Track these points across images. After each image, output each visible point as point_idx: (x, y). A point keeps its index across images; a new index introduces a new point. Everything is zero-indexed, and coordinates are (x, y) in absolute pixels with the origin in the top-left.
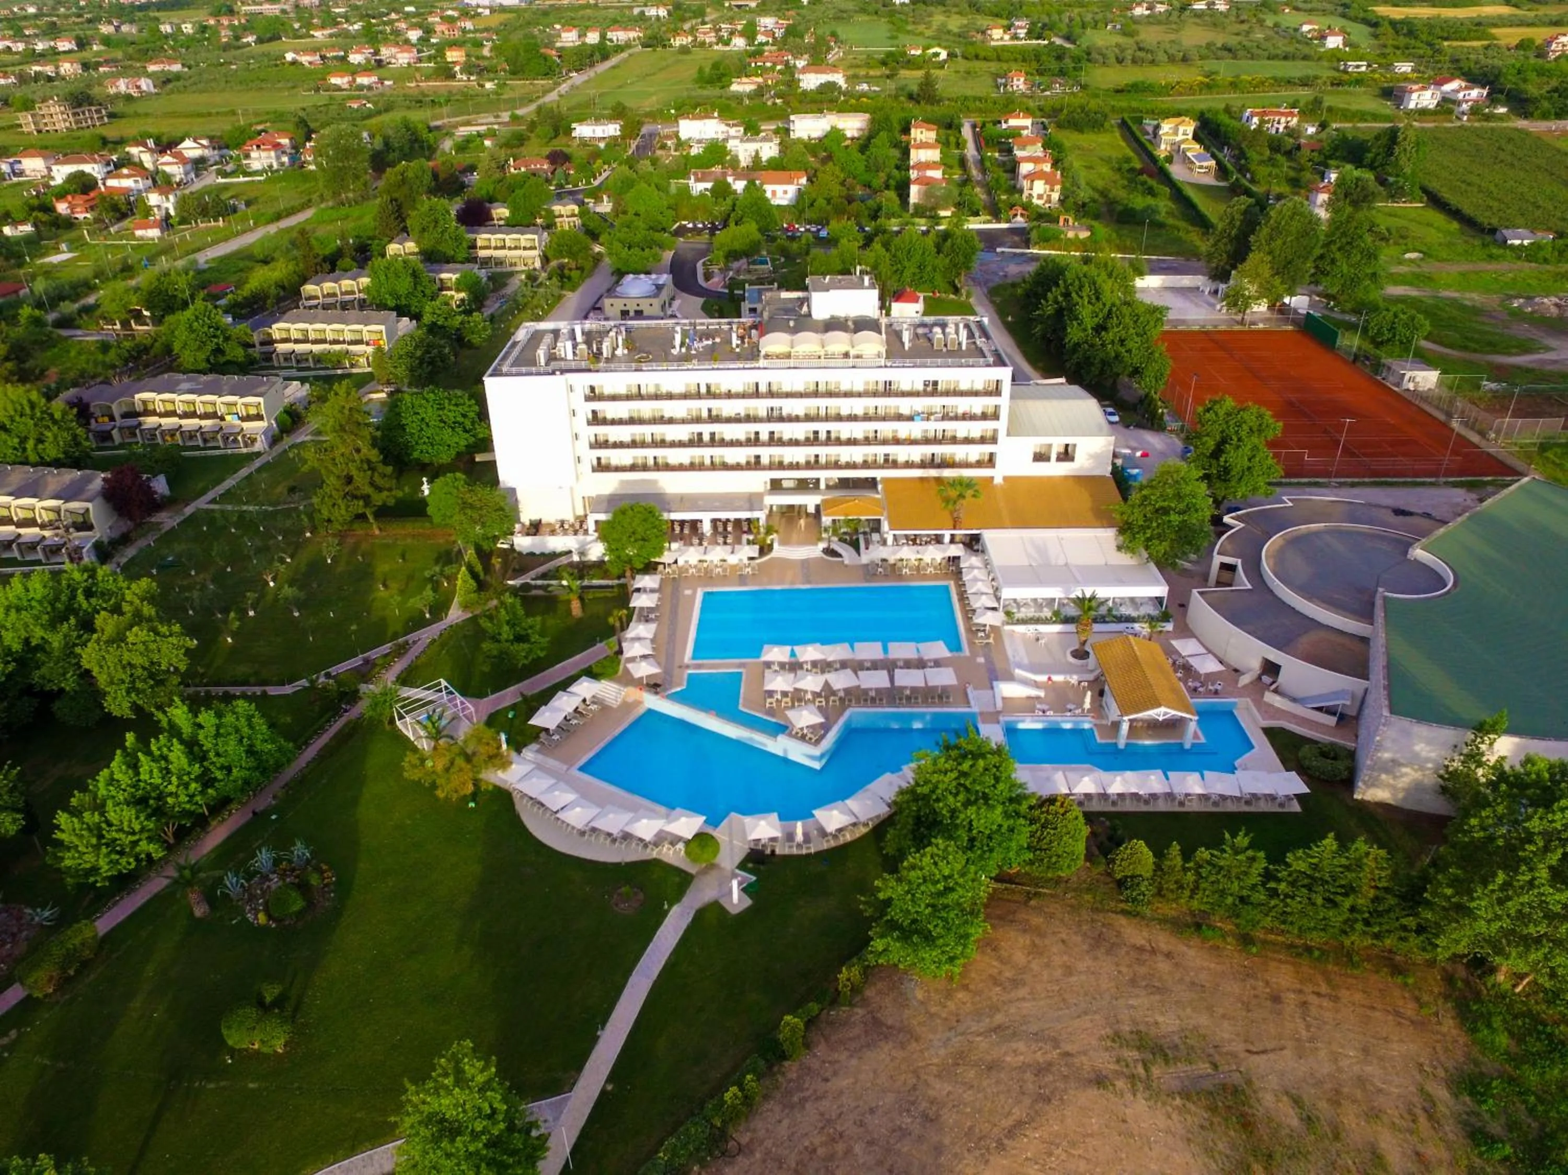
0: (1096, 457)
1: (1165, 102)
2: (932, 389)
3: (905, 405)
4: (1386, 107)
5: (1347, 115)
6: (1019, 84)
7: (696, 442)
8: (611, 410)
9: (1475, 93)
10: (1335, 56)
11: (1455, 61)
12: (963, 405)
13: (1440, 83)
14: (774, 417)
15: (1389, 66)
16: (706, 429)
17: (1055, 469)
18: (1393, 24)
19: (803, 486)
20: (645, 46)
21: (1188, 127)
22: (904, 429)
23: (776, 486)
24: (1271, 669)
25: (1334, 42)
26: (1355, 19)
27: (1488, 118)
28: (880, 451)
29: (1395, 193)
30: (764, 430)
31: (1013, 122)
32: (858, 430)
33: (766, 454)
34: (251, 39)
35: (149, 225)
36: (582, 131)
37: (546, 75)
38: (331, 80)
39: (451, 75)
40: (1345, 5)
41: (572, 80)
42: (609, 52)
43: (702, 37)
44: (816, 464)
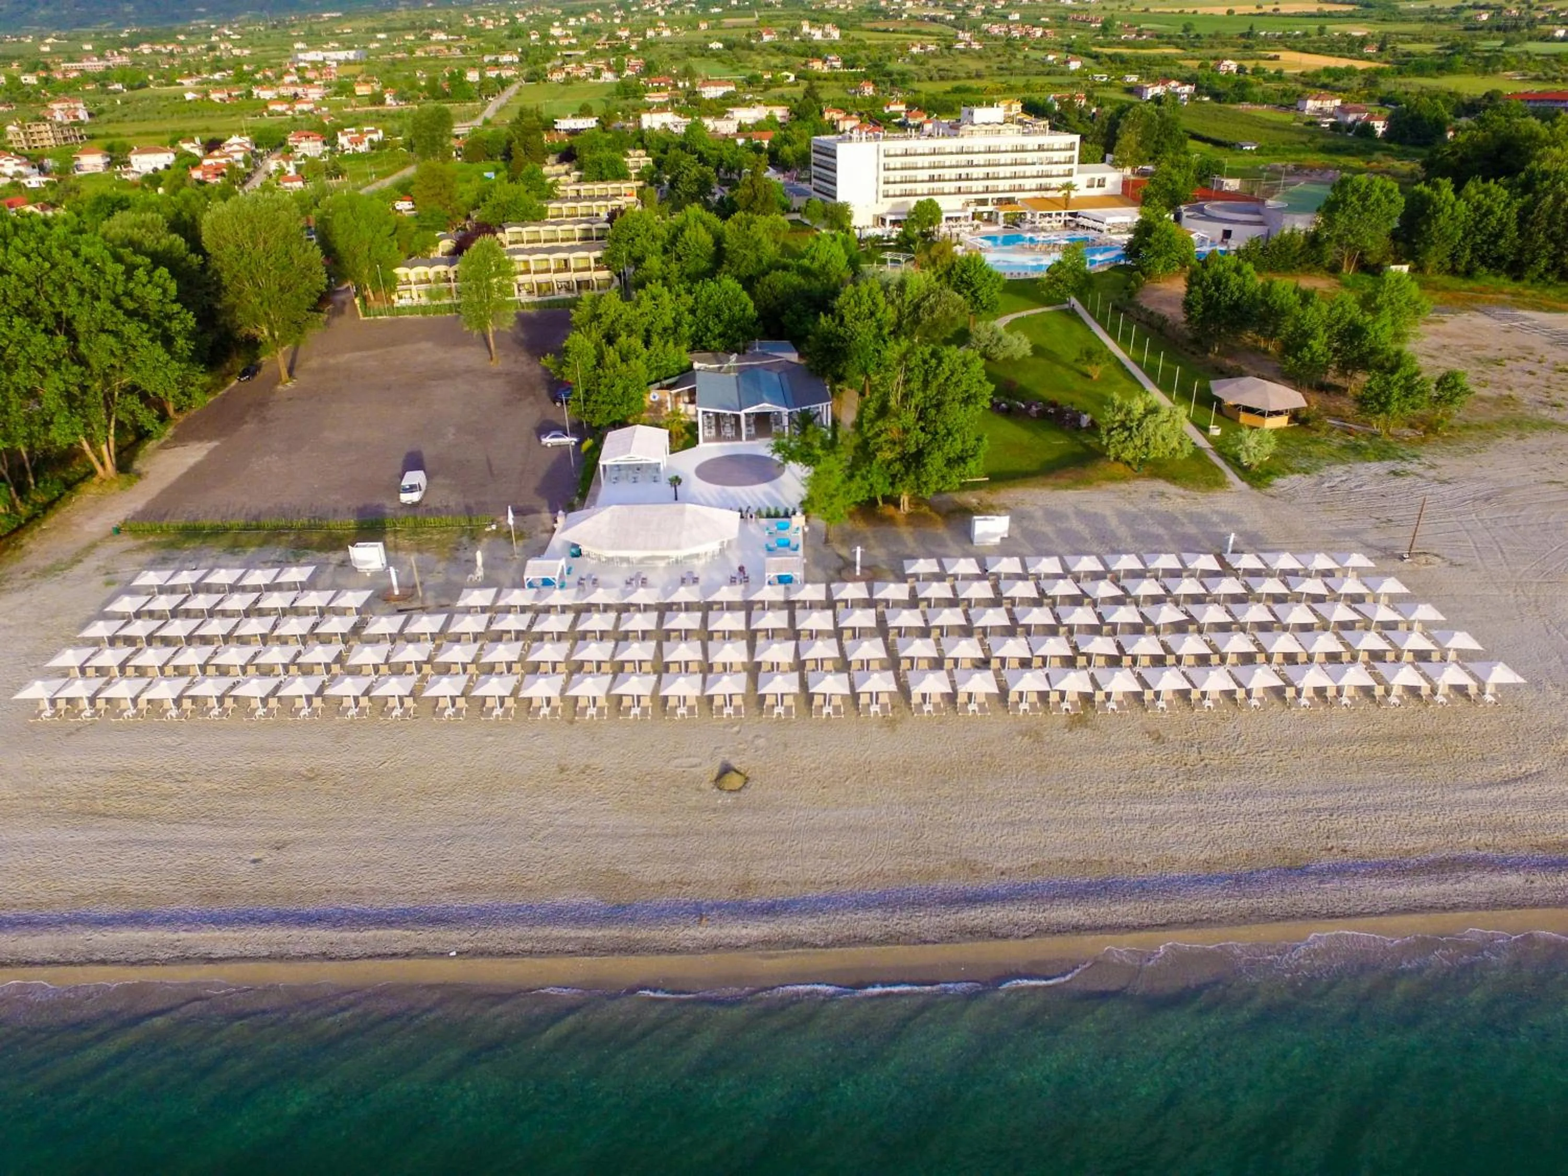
0: (1114, 184)
2: (1041, 148)
3: (1029, 157)
4: (1132, 98)
5: (1111, 101)
6: (870, 91)
7: (932, 179)
8: (892, 162)
9: (1187, 89)
10: (1081, 72)
12: (1056, 156)
13: (1161, 83)
14: (970, 164)
15: (1122, 78)
16: (936, 172)
17: (1097, 192)
19: (984, 202)
20: (527, 80)
22: (1029, 170)
23: (968, 203)
24: (1227, 234)
25: (1075, 65)
26: (1079, 54)
27: (1202, 102)
28: (1017, 182)
30: (963, 171)
31: (893, 108)
32: (1008, 171)
33: (963, 184)
34: (118, 86)
35: (292, 180)
36: (566, 124)
37: (471, 99)
38: (271, 107)
39: (382, 102)
40: (1069, 46)
41: (494, 104)
42: (503, 84)
43: (575, 73)
44: (987, 190)
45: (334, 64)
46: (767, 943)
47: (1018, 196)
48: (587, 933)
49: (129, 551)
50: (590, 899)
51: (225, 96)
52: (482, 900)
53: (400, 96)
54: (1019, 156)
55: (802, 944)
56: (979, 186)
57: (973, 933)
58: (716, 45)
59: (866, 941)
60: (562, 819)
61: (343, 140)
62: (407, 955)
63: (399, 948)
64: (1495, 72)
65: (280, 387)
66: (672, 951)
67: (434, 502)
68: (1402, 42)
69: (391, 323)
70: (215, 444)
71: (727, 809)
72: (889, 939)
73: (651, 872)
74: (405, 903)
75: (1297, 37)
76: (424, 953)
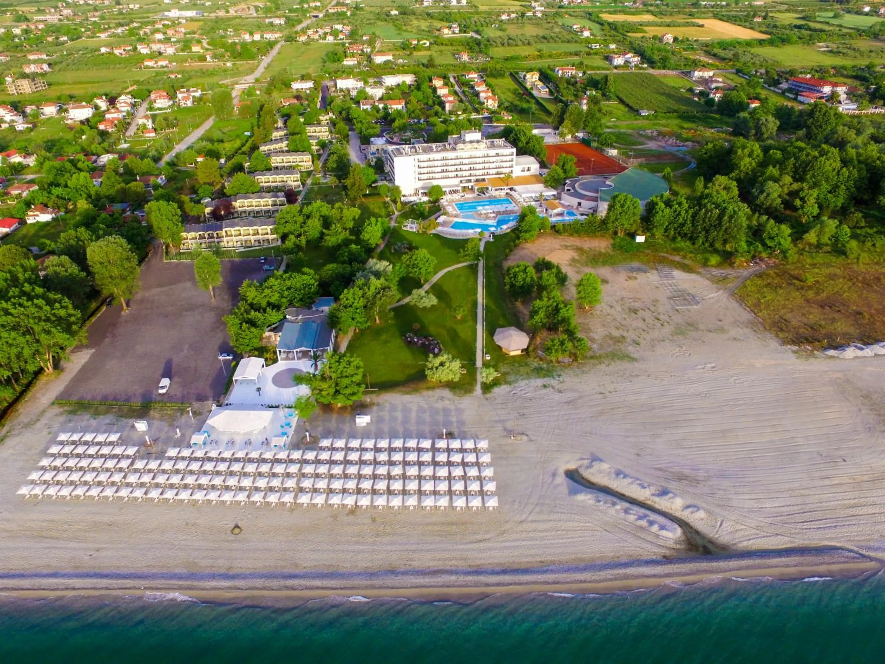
0: (536, 169)
1: (526, 64)
2: (497, 155)
3: (491, 159)
4: (606, 64)
5: (593, 68)
6: (465, 57)
7: (443, 171)
8: (422, 164)
9: (636, 59)
10: (587, 41)
11: (631, 43)
12: (505, 158)
13: (625, 54)
14: (461, 164)
15: (607, 46)
16: (445, 168)
17: (527, 173)
18: (609, 24)
19: (470, 181)
20: (286, 41)
21: (536, 76)
22: (492, 165)
23: (461, 182)
24: (580, 204)
25: (586, 34)
26: (594, 21)
27: (641, 68)
28: (486, 171)
29: (609, 99)
30: (458, 167)
31: (471, 76)
32: (481, 166)
33: (459, 173)
34: (65, 38)
35: (149, 132)
36: (296, 86)
37: (252, 58)
38: (146, 63)
39: (205, 59)
40: (590, 14)
41: (265, 61)
42: (271, 44)
43: (312, 37)
44: (471, 175)
45: (184, 21)
46: (230, 588)
47: (486, 177)
48: (180, 583)
50: (185, 571)
51: (121, 51)
52: (155, 571)
53: (214, 57)
54: (487, 159)
55: (239, 589)
56: (467, 173)
57: (287, 588)
58: (394, 12)
59: (257, 588)
60: (183, 542)
61: (180, 96)
62: (130, 589)
63: (128, 586)
64: (813, 44)
65: (123, 313)
66: (203, 589)
68: (779, 11)
69: (177, 265)
70: (93, 351)
71: (232, 541)
72: (264, 588)
73: (204, 563)
74: (132, 571)
75: (722, 7)
76: (135, 588)
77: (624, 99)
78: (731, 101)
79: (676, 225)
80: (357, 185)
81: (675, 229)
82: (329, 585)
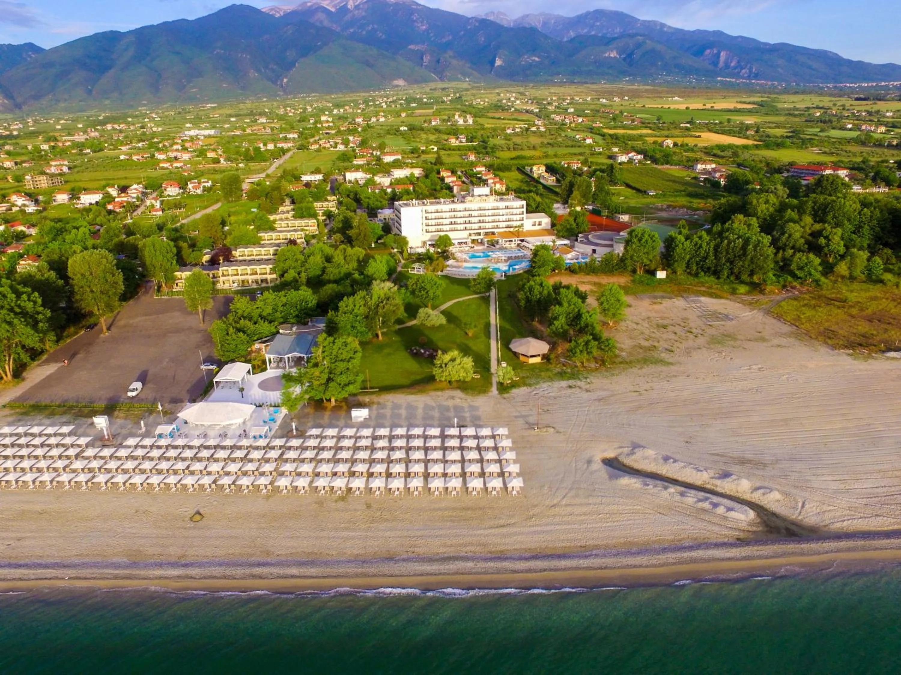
0: (546, 224)
1: (530, 162)
2: (507, 208)
3: (501, 212)
4: (610, 162)
5: (597, 164)
6: (472, 158)
7: (451, 223)
8: (430, 216)
9: (639, 157)
10: (590, 146)
11: (632, 147)
12: (515, 211)
13: (627, 154)
14: (470, 216)
15: (610, 149)
16: (453, 220)
17: (537, 228)
18: (610, 135)
19: (479, 234)
20: (298, 149)
21: (543, 168)
22: (501, 218)
23: (470, 235)
24: (594, 251)
25: (589, 141)
26: (596, 134)
27: (644, 164)
28: (495, 224)
29: (615, 184)
30: (467, 220)
31: (478, 169)
32: (490, 219)
33: (468, 226)
34: (88, 151)
35: (157, 210)
36: (306, 178)
37: (264, 161)
38: (161, 165)
39: (219, 162)
40: (591, 129)
41: (277, 163)
42: (284, 152)
43: (324, 145)
44: (480, 228)
45: (202, 138)
46: (179, 577)
47: (496, 231)
48: (117, 572)
49: (6, 416)
50: (125, 560)
51: (140, 157)
52: (87, 560)
53: (228, 159)
54: (496, 211)
55: (191, 578)
56: (476, 226)
57: (254, 577)
58: (403, 128)
59: (215, 577)
60: (129, 530)
61: (190, 186)
62: (50, 579)
63: (49, 576)
65: (102, 335)
66: (145, 579)
67: (143, 396)
68: (770, 128)
69: (168, 300)
71: (190, 528)
72: (225, 577)
73: (150, 551)
74: (58, 561)
75: (716, 124)
76: (57, 578)
77: (631, 184)
78: (737, 180)
79: (697, 259)
80: (362, 235)
81: (697, 264)
82: (308, 574)
